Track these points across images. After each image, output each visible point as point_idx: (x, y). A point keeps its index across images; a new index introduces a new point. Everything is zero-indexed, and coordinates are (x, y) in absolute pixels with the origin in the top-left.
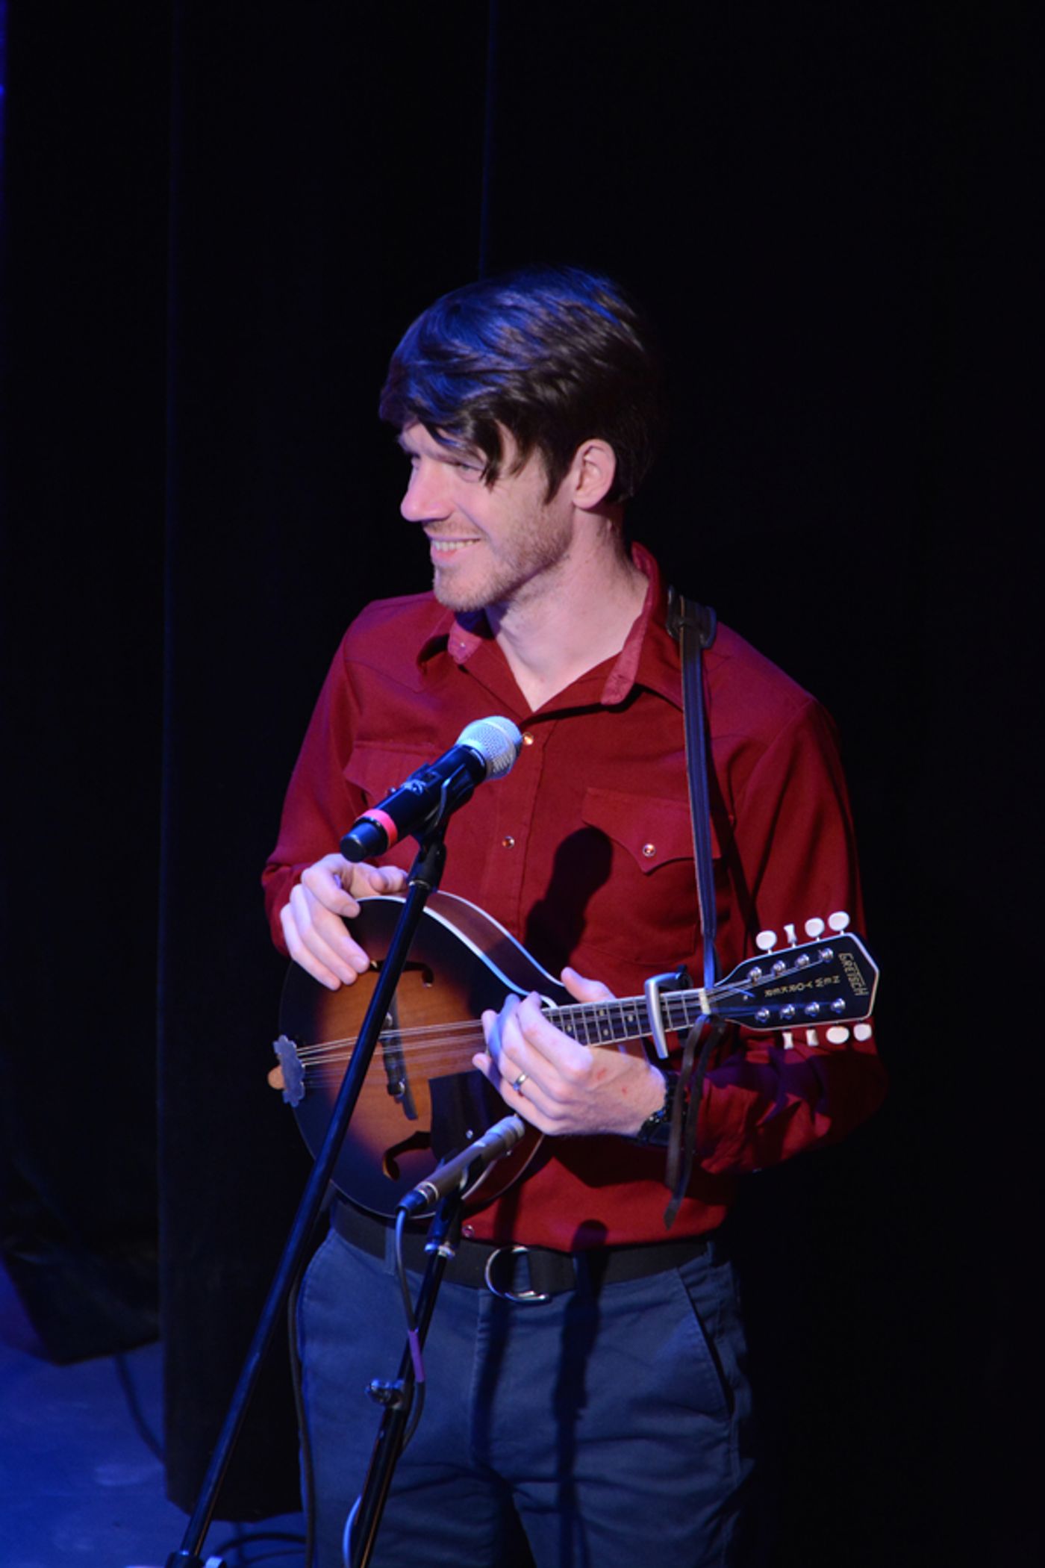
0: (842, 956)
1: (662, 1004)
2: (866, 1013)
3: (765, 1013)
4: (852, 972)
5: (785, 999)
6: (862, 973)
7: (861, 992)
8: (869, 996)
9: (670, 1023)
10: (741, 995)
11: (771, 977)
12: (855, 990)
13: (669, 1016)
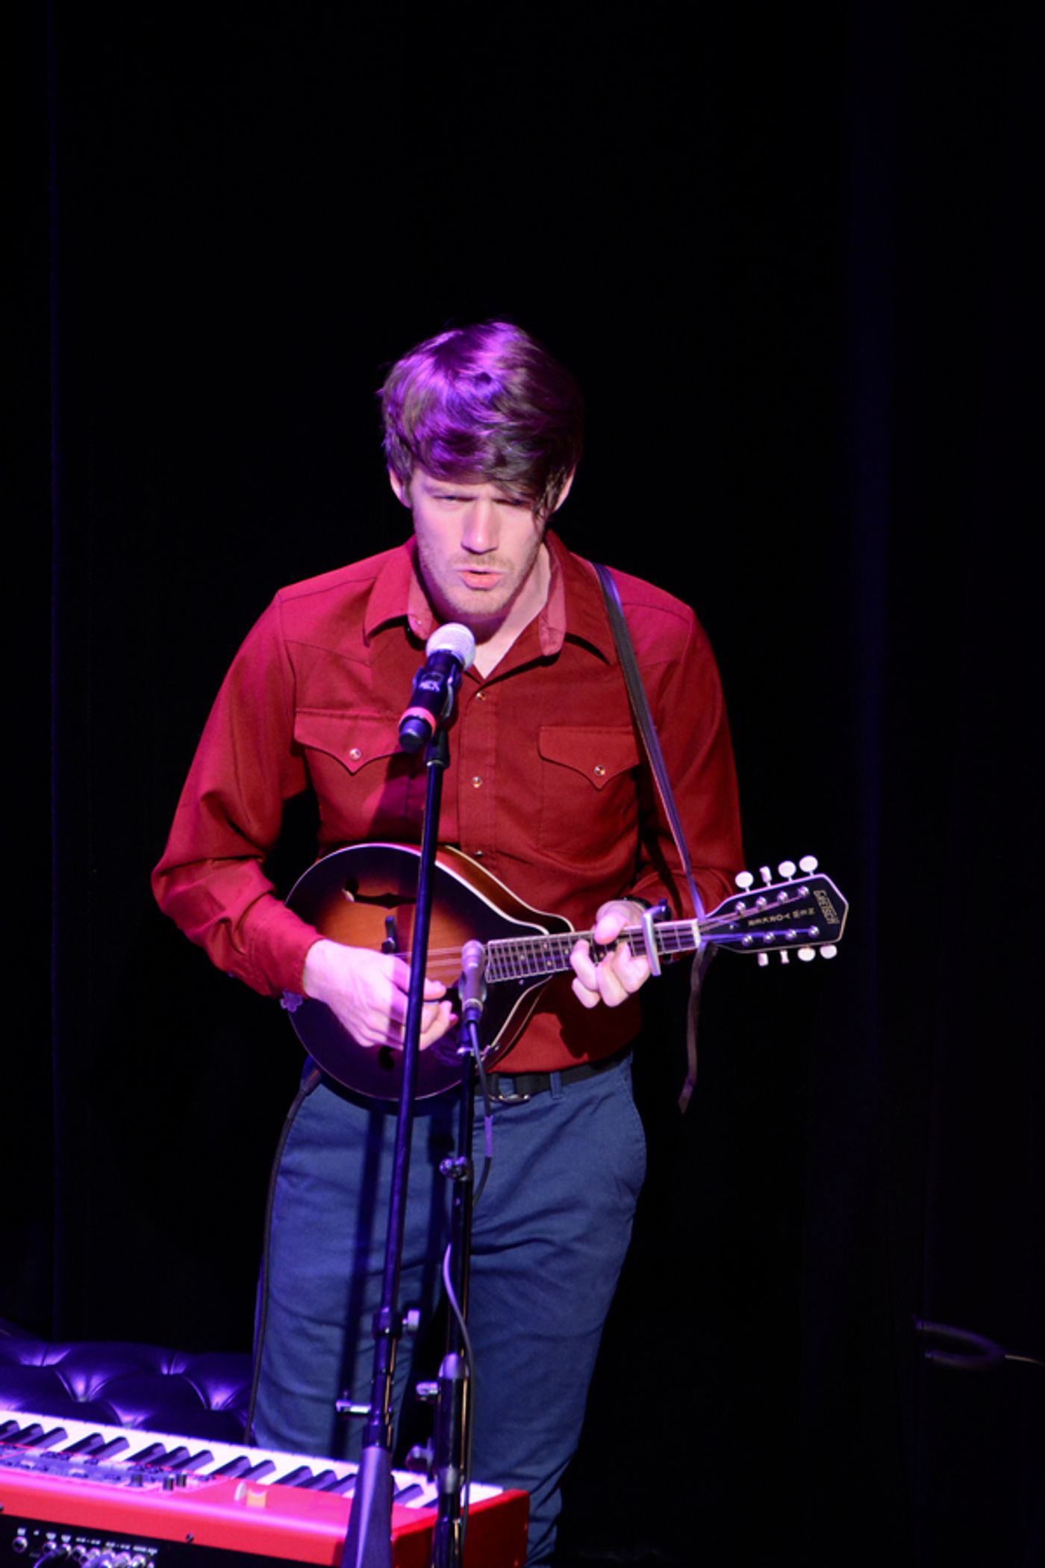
0: (817, 893)
1: (656, 932)
2: (837, 937)
3: (748, 938)
4: (825, 905)
5: (767, 927)
6: (834, 907)
7: (833, 921)
8: (840, 925)
9: (663, 948)
10: (728, 925)
11: (755, 911)
12: (828, 919)
13: (662, 943)
